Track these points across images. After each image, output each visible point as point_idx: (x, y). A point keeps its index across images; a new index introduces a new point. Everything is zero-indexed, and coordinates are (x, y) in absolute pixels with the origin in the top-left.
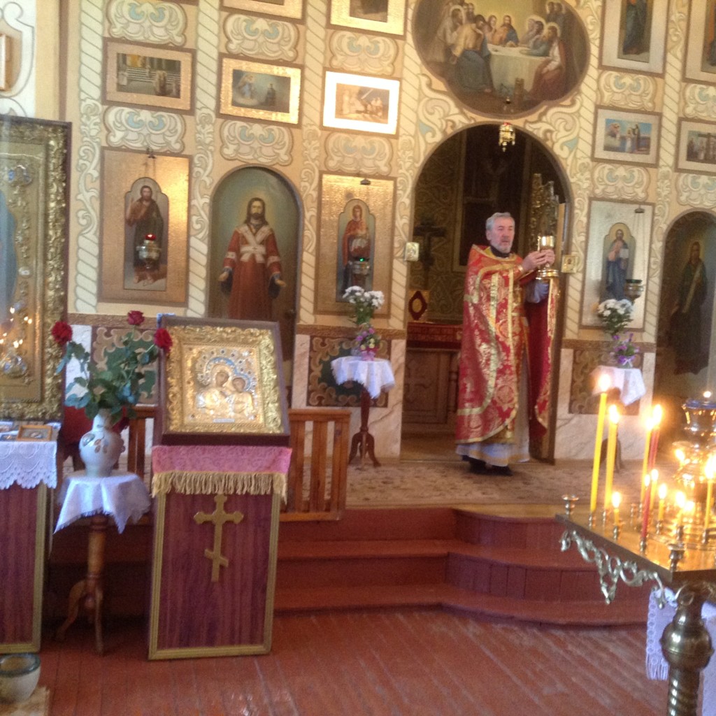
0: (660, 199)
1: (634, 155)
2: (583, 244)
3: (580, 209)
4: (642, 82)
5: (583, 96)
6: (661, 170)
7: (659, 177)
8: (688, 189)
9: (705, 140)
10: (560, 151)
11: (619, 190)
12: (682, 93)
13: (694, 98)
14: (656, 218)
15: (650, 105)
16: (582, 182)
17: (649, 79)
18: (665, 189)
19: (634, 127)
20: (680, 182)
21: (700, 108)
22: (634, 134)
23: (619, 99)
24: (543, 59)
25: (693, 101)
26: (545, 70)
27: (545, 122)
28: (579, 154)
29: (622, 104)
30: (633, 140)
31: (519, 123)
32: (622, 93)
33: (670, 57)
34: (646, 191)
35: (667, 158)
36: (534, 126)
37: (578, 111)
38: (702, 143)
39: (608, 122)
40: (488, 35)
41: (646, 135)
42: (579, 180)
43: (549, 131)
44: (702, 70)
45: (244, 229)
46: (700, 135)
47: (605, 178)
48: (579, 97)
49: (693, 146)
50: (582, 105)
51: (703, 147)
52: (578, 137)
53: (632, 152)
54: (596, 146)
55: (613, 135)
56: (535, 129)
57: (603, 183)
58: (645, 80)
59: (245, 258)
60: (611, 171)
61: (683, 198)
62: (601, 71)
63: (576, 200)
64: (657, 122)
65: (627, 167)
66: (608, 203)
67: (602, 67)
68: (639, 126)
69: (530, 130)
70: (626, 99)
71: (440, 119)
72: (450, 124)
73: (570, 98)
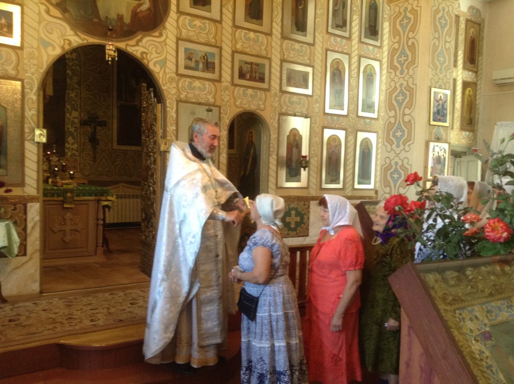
0: (224, 103)
1: (204, 73)
2: (175, 132)
3: (170, 108)
4: (207, 25)
5: (167, 30)
6: (223, 84)
7: (222, 89)
8: (240, 97)
9: (249, 66)
10: (153, 67)
11: (197, 96)
12: (233, 34)
13: (241, 39)
14: (222, 115)
15: (213, 41)
16: (171, 89)
17: (212, 24)
18: (226, 96)
19: (204, 55)
20: (236, 93)
21: (246, 45)
22: (204, 59)
23: (192, 35)
24: (137, 2)
25: (241, 41)
26: (139, 10)
27: (141, 46)
28: (167, 70)
29: (195, 38)
30: (203, 63)
31: (122, 45)
32: (194, 31)
33: (224, 10)
34: (214, 97)
35: (226, 76)
36: (133, 48)
37: (165, 41)
38: (247, 68)
39: (186, 50)
41: (213, 61)
42: (169, 88)
43: (144, 53)
44: (245, 21)
46: (246, 63)
47: (187, 88)
48: (164, 31)
49: (242, 70)
50: (167, 37)
51: (248, 71)
52: (166, 59)
53: (203, 71)
54: (179, 66)
55: (190, 59)
56: (134, 51)
57: (185, 91)
58: (209, 24)
60: (190, 83)
61: (238, 103)
62: (179, 15)
63: (168, 102)
64: (219, 53)
65: (201, 81)
66: (190, 105)
67: (180, 13)
68: (207, 55)
69: (131, 51)
70: (197, 35)
71: (58, 38)
72: (67, 42)
73: (159, 31)
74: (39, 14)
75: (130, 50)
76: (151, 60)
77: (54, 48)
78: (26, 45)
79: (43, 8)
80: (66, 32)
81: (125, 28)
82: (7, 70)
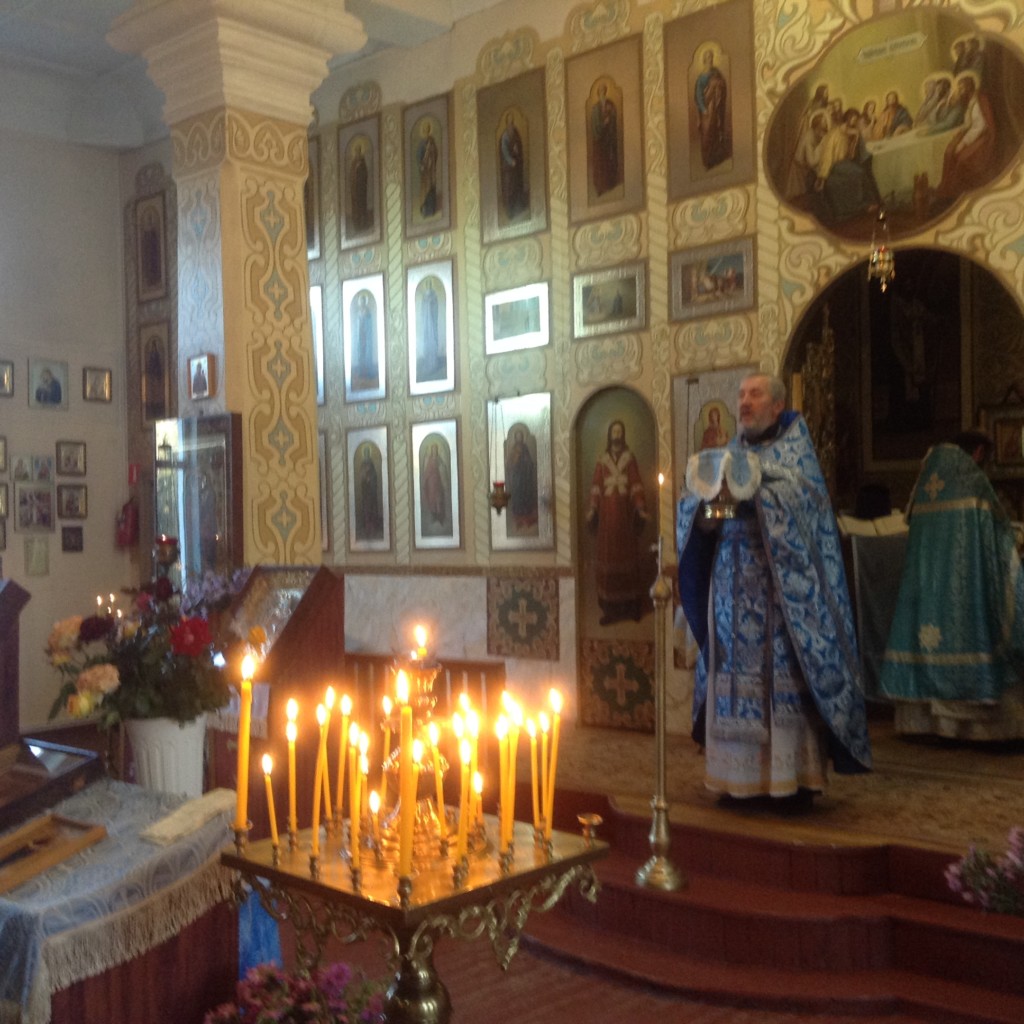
10: (1000, 261)
24: (956, 131)
26: (960, 147)
27: (969, 224)
31: (925, 239)
36: (952, 235)
40: (865, 131)
45: (606, 459)
56: (953, 240)
59: (609, 491)
69: (947, 243)
71: (808, 269)
72: (823, 272)
73: (1011, 172)
74: (780, 238)
75: (944, 241)
76: (994, 247)
77: (803, 293)
78: (761, 300)
79: (784, 225)
80: (821, 252)
81: (932, 200)
82: (736, 354)
